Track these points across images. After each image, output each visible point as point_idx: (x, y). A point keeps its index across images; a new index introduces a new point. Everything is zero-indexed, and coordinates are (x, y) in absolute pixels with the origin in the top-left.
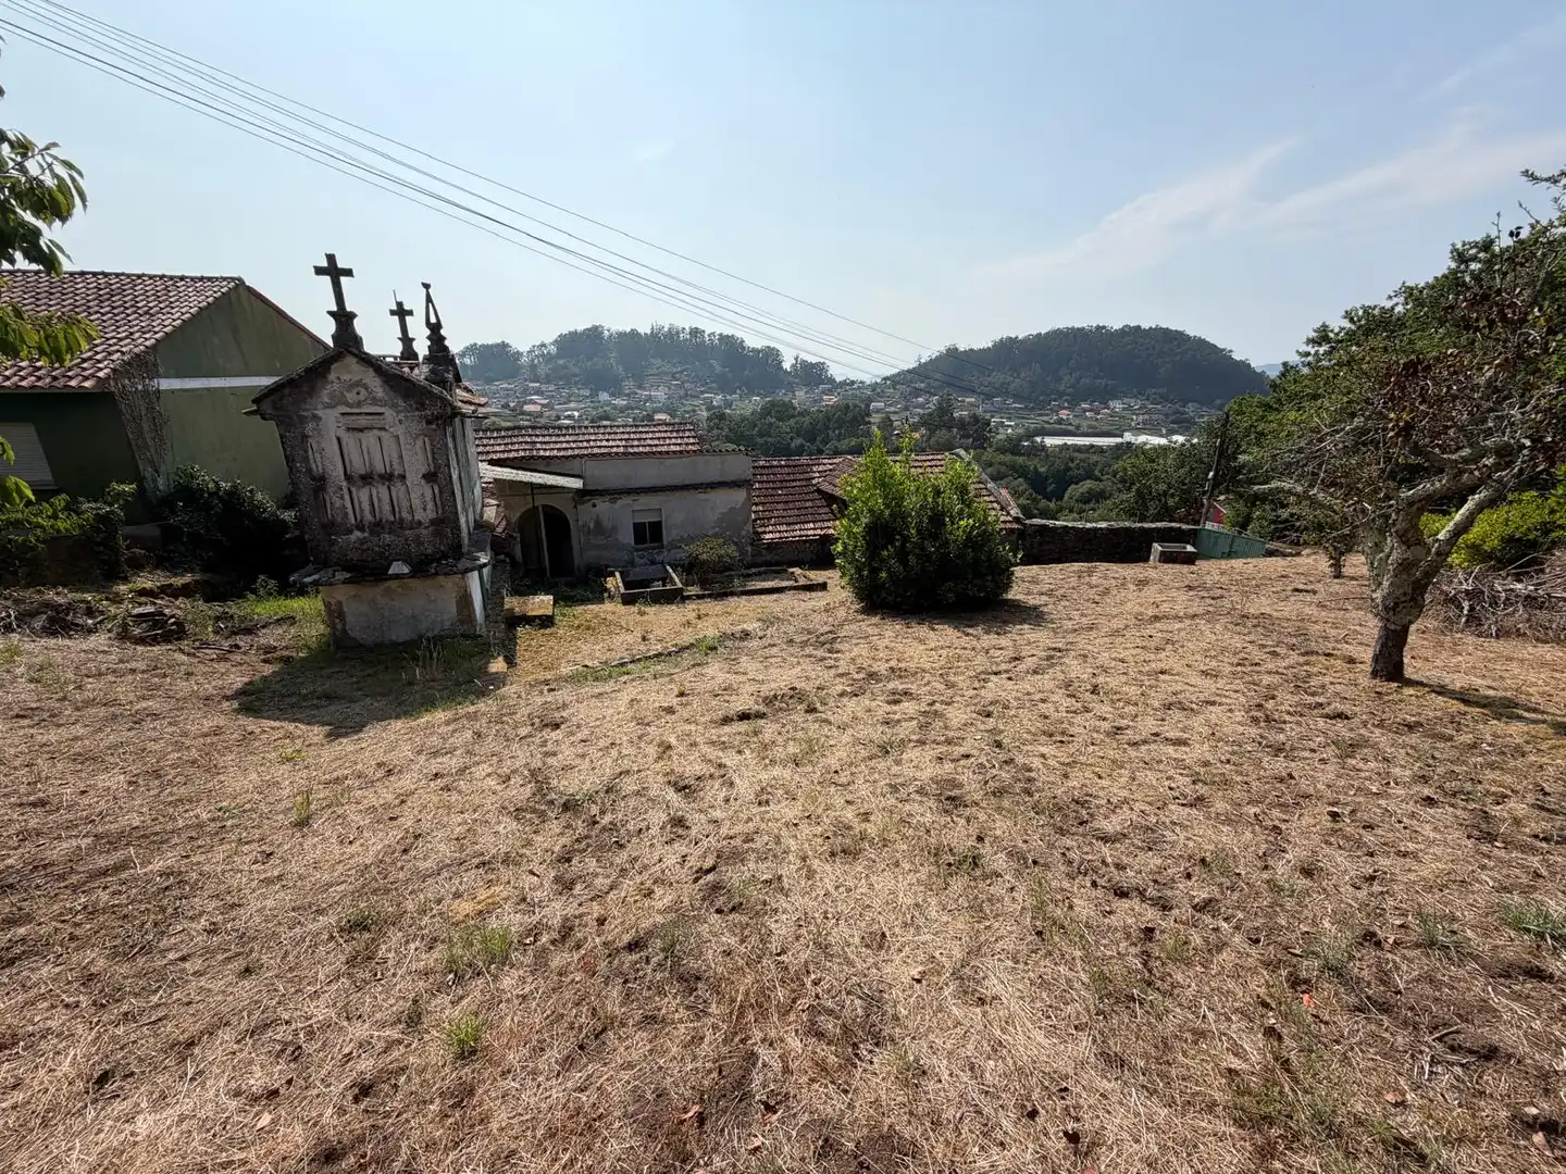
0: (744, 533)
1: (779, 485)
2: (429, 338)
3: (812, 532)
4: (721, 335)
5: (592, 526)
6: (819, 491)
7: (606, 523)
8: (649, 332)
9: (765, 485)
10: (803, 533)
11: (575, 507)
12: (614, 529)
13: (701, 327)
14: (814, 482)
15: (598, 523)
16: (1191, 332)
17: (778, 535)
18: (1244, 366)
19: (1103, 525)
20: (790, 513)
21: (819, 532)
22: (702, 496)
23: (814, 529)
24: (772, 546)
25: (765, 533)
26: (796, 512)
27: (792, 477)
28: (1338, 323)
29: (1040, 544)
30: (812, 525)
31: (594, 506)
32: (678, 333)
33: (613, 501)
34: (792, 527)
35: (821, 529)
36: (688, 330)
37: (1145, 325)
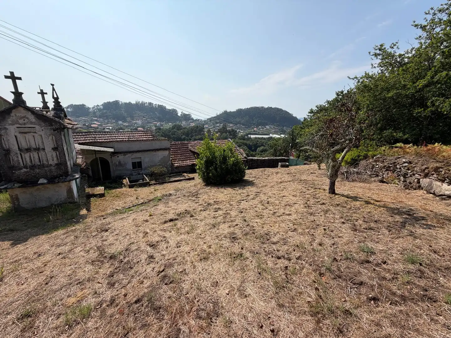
0: (168, 164)
1: (178, 149)
2: (53, 102)
3: (189, 163)
4: (158, 105)
5: (117, 163)
6: (191, 151)
7: (122, 162)
8: (135, 103)
9: (174, 149)
10: (186, 163)
11: (111, 157)
12: (125, 164)
13: (152, 102)
14: (189, 148)
15: (120, 162)
16: (284, 109)
17: (179, 164)
18: (296, 118)
19: (267, 158)
20: (183, 157)
21: (191, 163)
22: (155, 153)
23: (190, 162)
24: (177, 167)
25: (175, 164)
26: (184, 157)
27: (182, 147)
28: (315, 108)
29: (252, 164)
30: (189, 161)
31: (118, 157)
32: (145, 104)
33: (125, 155)
34: (183, 162)
35: (192, 162)
36: (148, 103)
37: (273, 107)
